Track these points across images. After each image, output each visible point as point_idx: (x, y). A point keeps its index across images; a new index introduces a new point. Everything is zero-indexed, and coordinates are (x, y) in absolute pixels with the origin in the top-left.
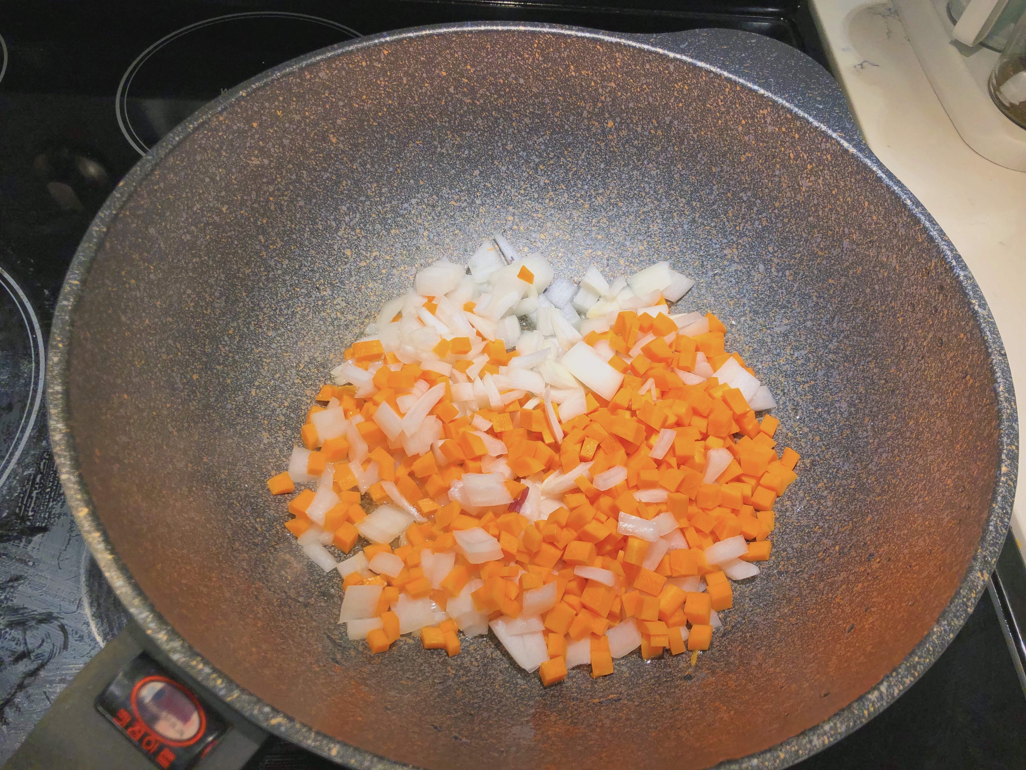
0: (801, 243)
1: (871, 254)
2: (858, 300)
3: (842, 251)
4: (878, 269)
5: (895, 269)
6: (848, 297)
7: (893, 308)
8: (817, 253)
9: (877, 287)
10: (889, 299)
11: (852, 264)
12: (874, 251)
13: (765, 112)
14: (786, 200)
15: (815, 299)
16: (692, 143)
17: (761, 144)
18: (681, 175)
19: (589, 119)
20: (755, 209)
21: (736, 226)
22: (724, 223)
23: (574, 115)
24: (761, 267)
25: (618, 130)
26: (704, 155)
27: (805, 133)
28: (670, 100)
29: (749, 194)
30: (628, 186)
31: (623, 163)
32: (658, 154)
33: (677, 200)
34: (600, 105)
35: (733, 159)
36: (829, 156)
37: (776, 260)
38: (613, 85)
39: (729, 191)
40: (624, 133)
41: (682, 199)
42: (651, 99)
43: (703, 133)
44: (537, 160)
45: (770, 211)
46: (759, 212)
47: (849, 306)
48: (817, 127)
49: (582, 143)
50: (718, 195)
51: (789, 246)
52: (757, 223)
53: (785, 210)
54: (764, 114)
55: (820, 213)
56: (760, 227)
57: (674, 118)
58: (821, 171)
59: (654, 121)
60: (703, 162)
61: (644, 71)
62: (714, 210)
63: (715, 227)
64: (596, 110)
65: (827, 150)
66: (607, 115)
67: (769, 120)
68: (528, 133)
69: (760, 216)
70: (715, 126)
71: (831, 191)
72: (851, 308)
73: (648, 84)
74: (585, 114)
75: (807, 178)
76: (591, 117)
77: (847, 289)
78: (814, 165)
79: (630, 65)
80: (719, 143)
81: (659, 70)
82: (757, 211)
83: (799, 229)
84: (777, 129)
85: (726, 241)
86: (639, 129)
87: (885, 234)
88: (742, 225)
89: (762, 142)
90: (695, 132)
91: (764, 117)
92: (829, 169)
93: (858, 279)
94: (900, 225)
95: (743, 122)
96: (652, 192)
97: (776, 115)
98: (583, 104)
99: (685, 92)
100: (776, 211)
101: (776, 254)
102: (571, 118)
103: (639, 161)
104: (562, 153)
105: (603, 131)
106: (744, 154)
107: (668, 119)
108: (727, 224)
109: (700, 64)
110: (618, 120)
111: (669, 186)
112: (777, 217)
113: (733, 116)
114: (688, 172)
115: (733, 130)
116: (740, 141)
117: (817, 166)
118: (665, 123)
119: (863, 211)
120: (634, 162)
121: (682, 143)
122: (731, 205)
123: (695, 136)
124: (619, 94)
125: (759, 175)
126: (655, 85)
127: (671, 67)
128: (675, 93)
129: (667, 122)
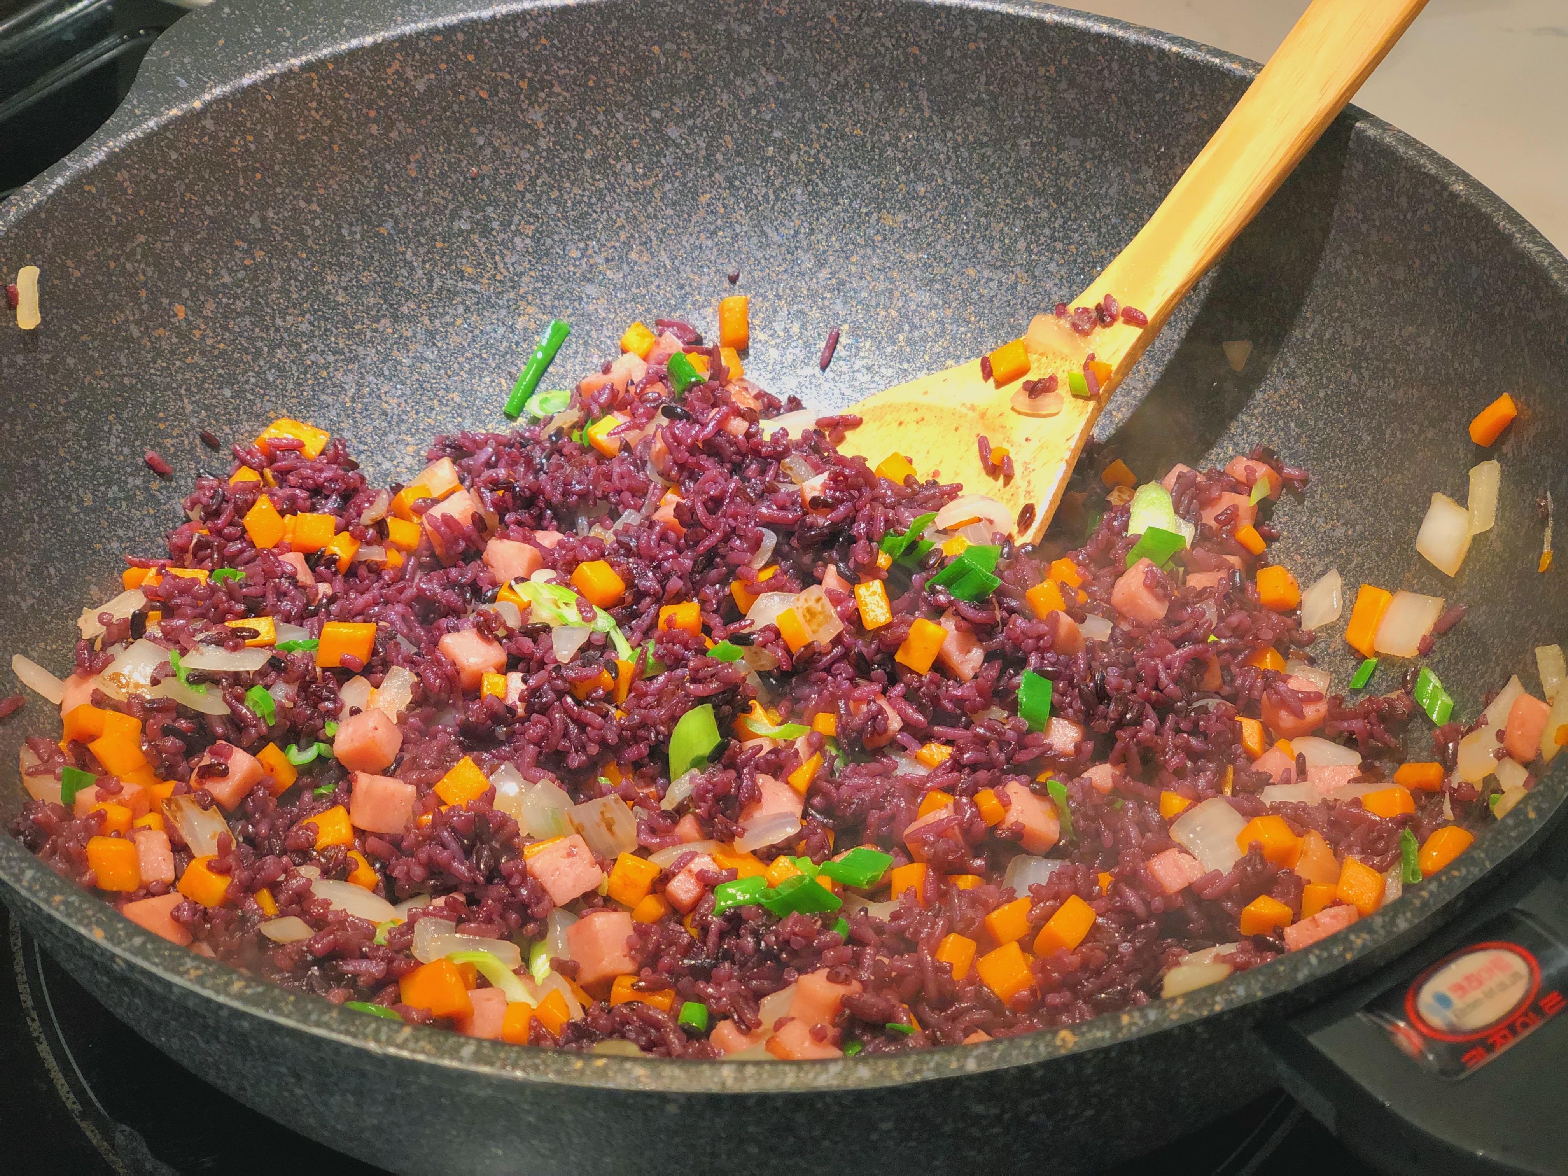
0: (608, 199)
1: (725, 105)
2: (769, 177)
3: (678, 146)
4: (754, 112)
5: (780, 85)
6: (751, 191)
7: (829, 131)
8: (644, 188)
9: (777, 134)
10: (813, 127)
11: (709, 145)
12: (725, 96)
13: (396, 66)
14: (527, 167)
15: (710, 243)
16: (317, 222)
17: (423, 122)
18: (345, 289)
19: (146, 333)
20: (495, 225)
21: (494, 276)
22: (474, 291)
23: (120, 349)
24: (591, 290)
25: (197, 311)
26: (351, 224)
27: (481, 40)
28: (236, 182)
29: (466, 213)
30: (290, 386)
31: (249, 358)
32: (285, 292)
33: (375, 330)
34: (143, 294)
35: (398, 187)
36: (543, 41)
37: (599, 259)
38: (142, 238)
39: (434, 239)
40: (210, 307)
41: (383, 321)
42: (209, 210)
43: (322, 191)
44: (139, 482)
45: (520, 205)
46: (506, 225)
47: (766, 197)
48: (494, 16)
49: (168, 387)
50: (424, 262)
51: (595, 221)
52: (517, 240)
53: (539, 182)
54: (397, 72)
55: (596, 131)
56: (528, 241)
57: (263, 207)
58: (547, 72)
59: (238, 243)
60: (358, 237)
61: (173, 168)
62: (440, 291)
63: (467, 309)
64: (145, 307)
65: (536, 35)
66: (165, 301)
67: (410, 73)
68: (88, 448)
69: (513, 227)
70: (333, 162)
71: (585, 85)
72: (772, 197)
73: (189, 188)
74: (135, 332)
75: (531, 104)
76: (147, 327)
77: (737, 183)
78: (529, 75)
79: (146, 177)
80: (358, 181)
81: (194, 146)
82: (502, 224)
83: (587, 185)
84: (432, 76)
85: (504, 312)
86: (227, 279)
87: (721, 58)
88: (501, 266)
89: (424, 116)
90: (309, 202)
91: (400, 75)
92: (557, 59)
93: (738, 154)
94: (734, 25)
95: (372, 114)
96: (331, 358)
97: (417, 57)
98: (120, 318)
99: (253, 147)
100: (528, 196)
101: (590, 252)
102: (123, 361)
103: (268, 329)
104: (159, 433)
105: (179, 335)
106: (409, 162)
107: (255, 221)
108: (477, 288)
109: (247, 80)
110: (186, 293)
111: (348, 323)
112: (537, 204)
113: (350, 119)
114: (351, 274)
115: (364, 141)
116: (388, 147)
117: (535, 72)
118: (255, 230)
119: (659, 64)
120: (262, 339)
121: (304, 238)
122: (458, 256)
123: (314, 207)
124: (159, 245)
125: (455, 171)
126: (202, 179)
127: (209, 123)
128: (240, 164)
129: (258, 226)
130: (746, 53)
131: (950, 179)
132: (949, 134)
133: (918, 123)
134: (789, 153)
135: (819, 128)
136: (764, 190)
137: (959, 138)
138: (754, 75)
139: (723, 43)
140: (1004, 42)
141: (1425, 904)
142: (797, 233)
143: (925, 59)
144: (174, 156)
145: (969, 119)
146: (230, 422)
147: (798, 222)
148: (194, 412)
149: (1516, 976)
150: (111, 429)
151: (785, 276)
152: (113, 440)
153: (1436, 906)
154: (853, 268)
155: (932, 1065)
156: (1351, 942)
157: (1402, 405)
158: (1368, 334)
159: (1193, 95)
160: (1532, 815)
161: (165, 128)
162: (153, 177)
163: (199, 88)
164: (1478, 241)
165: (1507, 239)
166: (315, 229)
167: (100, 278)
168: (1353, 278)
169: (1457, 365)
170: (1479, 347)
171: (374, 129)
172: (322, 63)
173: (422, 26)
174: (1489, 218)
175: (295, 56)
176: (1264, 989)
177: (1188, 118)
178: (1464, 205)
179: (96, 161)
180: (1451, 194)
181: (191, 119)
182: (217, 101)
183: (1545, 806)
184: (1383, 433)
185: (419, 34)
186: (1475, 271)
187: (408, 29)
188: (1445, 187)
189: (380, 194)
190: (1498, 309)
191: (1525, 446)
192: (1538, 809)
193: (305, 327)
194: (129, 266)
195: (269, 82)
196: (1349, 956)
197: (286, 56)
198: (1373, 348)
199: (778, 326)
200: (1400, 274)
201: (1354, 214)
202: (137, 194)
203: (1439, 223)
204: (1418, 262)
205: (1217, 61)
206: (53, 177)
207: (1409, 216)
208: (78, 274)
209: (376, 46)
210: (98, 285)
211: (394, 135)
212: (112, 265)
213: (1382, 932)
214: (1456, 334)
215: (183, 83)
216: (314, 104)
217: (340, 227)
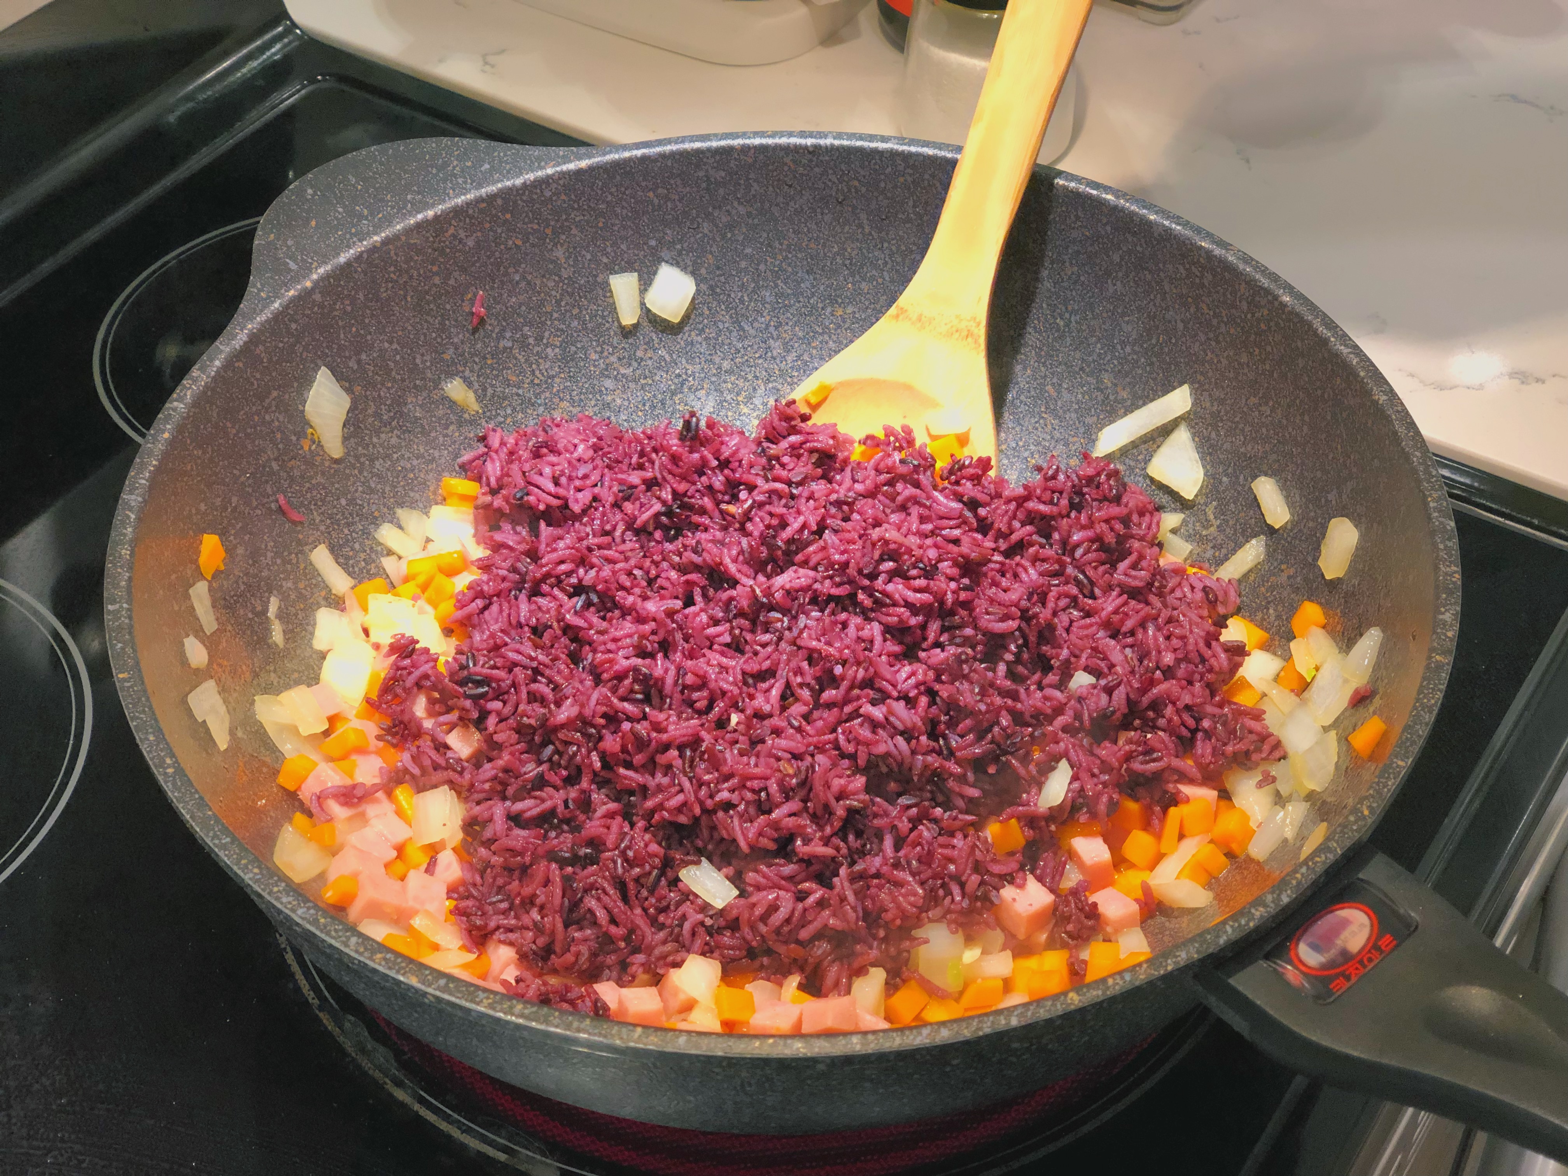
1: (706, 231)
2: (743, 284)
4: (729, 235)
5: (749, 214)
6: (729, 295)
7: (789, 246)
9: (748, 251)
10: (776, 244)
12: (705, 224)
13: (451, 231)
14: (554, 293)
15: (699, 339)
16: (398, 357)
17: (473, 269)
18: (421, 406)
19: (283, 466)
20: (531, 341)
21: (532, 381)
22: (518, 395)
23: (267, 482)
24: (609, 383)
26: (423, 355)
27: (515, 202)
29: (508, 334)
30: (387, 489)
31: (356, 472)
32: (377, 415)
33: (446, 436)
34: (279, 436)
35: (456, 321)
36: (563, 197)
37: (613, 359)
38: (275, 394)
39: (485, 358)
41: (451, 428)
43: (400, 333)
45: (549, 323)
46: (539, 339)
47: (742, 301)
48: (525, 183)
50: (478, 376)
51: (608, 329)
52: (549, 350)
53: (563, 303)
54: (452, 235)
55: (605, 260)
56: (557, 350)
57: (358, 353)
58: (566, 220)
60: (428, 364)
61: (294, 336)
62: (493, 396)
63: (514, 410)
64: (281, 446)
65: (557, 194)
67: (462, 234)
69: (545, 341)
70: (407, 309)
71: (596, 226)
72: (746, 298)
73: (305, 348)
74: (275, 466)
75: (555, 245)
76: (283, 461)
77: (718, 290)
78: (552, 223)
80: (426, 321)
81: (308, 316)
82: (536, 339)
83: (600, 302)
84: (479, 234)
85: (541, 409)
87: (701, 197)
88: (537, 373)
89: (473, 265)
90: (391, 343)
91: (455, 236)
92: (573, 209)
93: (718, 268)
94: (712, 172)
95: (435, 269)
96: (415, 462)
97: (468, 220)
98: (265, 458)
99: (349, 308)
100: (555, 315)
101: (606, 354)
105: (306, 463)
107: (353, 364)
108: (520, 392)
109: (342, 259)
111: (424, 433)
112: (561, 320)
113: (420, 275)
114: (425, 394)
115: (430, 289)
116: (448, 292)
117: (557, 221)
119: (653, 205)
120: (365, 455)
121: (388, 371)
122: (504, 369)
123: (395, 346)
125: (499, 303)
126: (314, 339)
127: (317, 297)
128: (340, 323)
129: (356, 367)
130: (721, 191)
131: (887, 278)
132: (886, 245)
133: (860, 236)
134: (758, 265)
135: (781, 244)
136: (740, 294)
137: (894, 248)
138: (729, 207)
139: (704, 185)
140: (927, 176)
141: (1299, 883)
142: (768, 326)
143: (864, 190)
144: (294, 326)
145: (901, 233)
146: (348, 525)
147: (768, 318)
148: (322, 521)
149: (1362, 925)
150: (266, 546)
151: (760, 361)
152: (269, 555)
153: (1305, 884)
154: (814, 352)
155: (989, 1024)
156: (1253, 915)
157: (1250, 458)
158: (1222, 402)
159: (1077, 218)
160: (1366, 812)
161: (286, 307)
162: (281, 345)
163: (308, 270)
164: (1303, 340)
165: (1325, 342)
166: (395, 362)
167: (249, 431)
168: (1208, 358)
169: (1290, 429)
170: (1306, 418)
171: (437, 280)
172: (397, 237)
173: (470, 196)
174: (1310, 325)
175: (376, 234)
176: (1198, 952)
177: (1075, 234)
178: (1291, 313)
179: (241, 343)
180: (1281, 303)
181: (306, 295)
182: (322, 279)
183: (1375, 805)
184: (1237, 478)
185: (468, 204)
186: (1301, 362)
187: (460, 200)
188: (1276, 298)
189: (443, 329)
190: (1319, 392)
191: (1344, 497)
192: (1370, 808)
193: (394, 441)
194: (267, 417)
195: (359, 258)
196: (1251, 924)
197: (369, 234)
198: (1227, 413)
199: (757, 401)
200: (1244, 359)
201: (1206, 311)
202: (270, 361)
203: (1272, 324)
204: (1257, 352)
205: (1094, 192)
206: (212, 360)
207: (1249, 316)
208: (234, 431)
209: (436, 217)
210: (247, 435)
211: (452, 282)
212: (256, 418)
213: (1272, 905)
214: (1289, 406)
215: (292, 265)
216: (392, 269)
217: (414, 358)
